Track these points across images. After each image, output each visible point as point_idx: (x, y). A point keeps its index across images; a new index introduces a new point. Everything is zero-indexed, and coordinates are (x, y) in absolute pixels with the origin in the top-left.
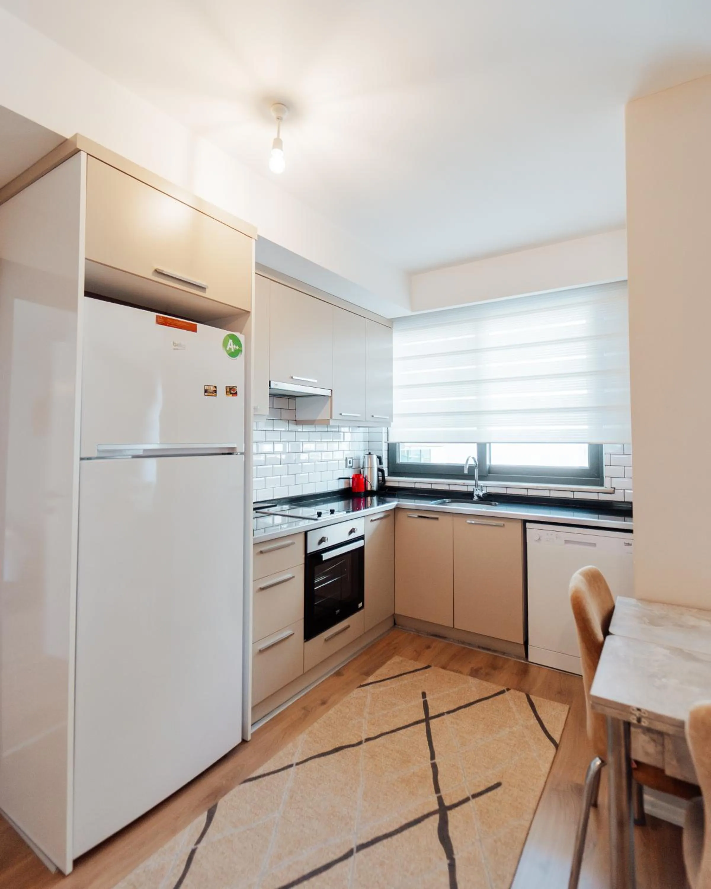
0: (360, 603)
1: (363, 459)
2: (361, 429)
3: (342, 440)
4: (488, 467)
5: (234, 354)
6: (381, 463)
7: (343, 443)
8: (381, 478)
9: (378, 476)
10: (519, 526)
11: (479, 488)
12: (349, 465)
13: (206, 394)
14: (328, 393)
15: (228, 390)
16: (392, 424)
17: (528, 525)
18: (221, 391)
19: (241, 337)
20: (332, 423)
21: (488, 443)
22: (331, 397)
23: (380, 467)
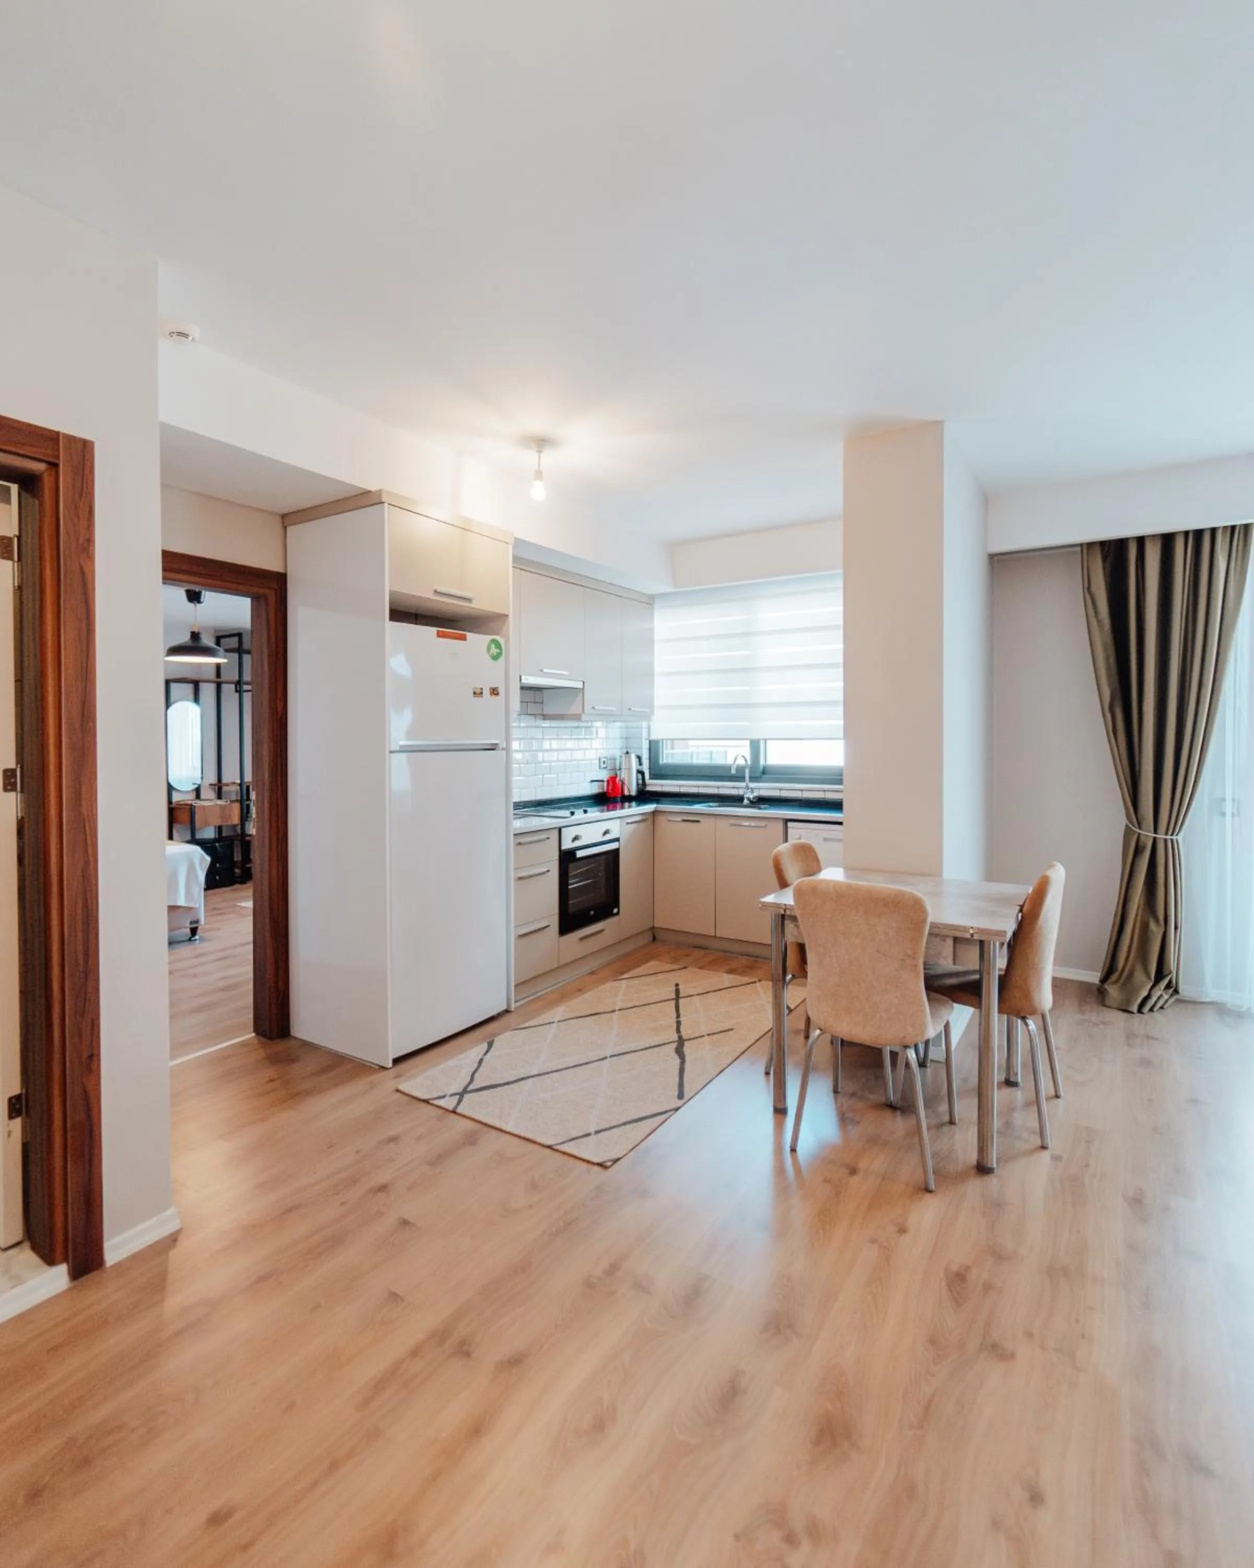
0: (614, 908)
1: (620, 760)
2: (618, 724)
3: (594, 736)
4: (761, 768)
5: (495, 658)
6: (640, 764)
7: (596, 740)
8: (640, 782)
9: (637, 780)
10: (781, 825)
11: (750, 790)
12: (603, 766)
13: (475, 696)
14: (580, 685)
15: (492, 691)
16: (654, 718)
17: (790, 824)
18: (486, 692)
19: (502, 641)
20: (584, 717)
21: (763, 739)
22: (583, 689)
23: (640, 768)
